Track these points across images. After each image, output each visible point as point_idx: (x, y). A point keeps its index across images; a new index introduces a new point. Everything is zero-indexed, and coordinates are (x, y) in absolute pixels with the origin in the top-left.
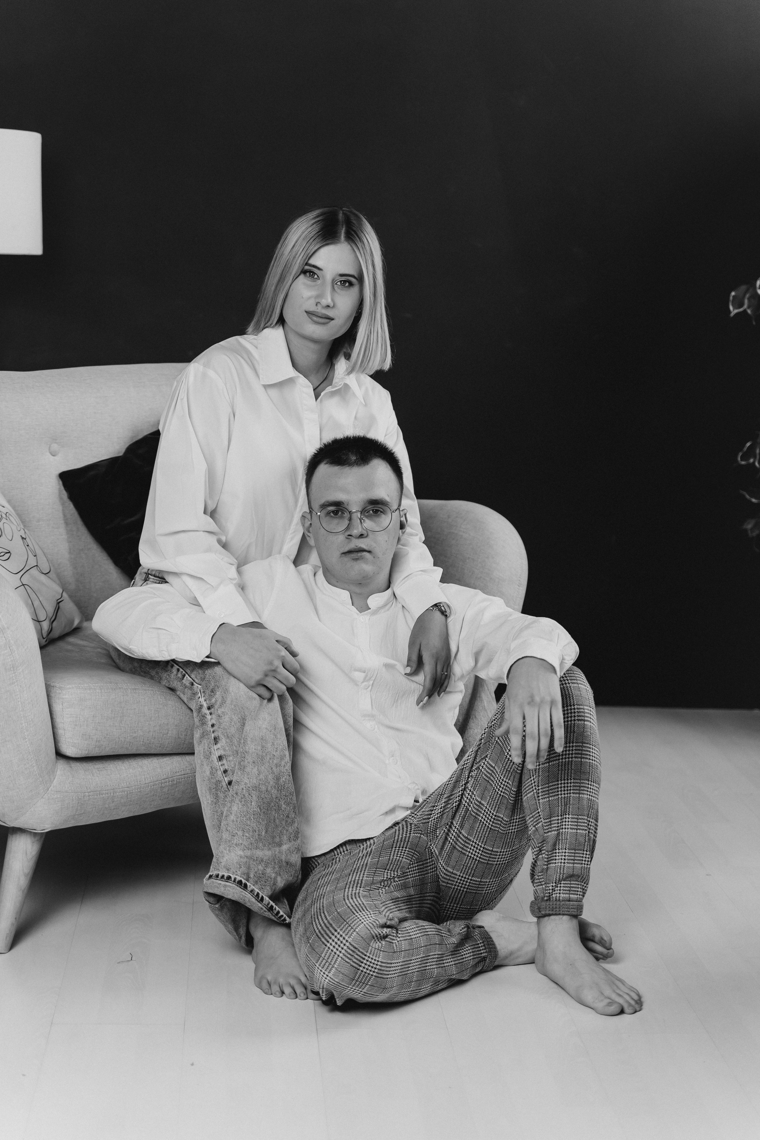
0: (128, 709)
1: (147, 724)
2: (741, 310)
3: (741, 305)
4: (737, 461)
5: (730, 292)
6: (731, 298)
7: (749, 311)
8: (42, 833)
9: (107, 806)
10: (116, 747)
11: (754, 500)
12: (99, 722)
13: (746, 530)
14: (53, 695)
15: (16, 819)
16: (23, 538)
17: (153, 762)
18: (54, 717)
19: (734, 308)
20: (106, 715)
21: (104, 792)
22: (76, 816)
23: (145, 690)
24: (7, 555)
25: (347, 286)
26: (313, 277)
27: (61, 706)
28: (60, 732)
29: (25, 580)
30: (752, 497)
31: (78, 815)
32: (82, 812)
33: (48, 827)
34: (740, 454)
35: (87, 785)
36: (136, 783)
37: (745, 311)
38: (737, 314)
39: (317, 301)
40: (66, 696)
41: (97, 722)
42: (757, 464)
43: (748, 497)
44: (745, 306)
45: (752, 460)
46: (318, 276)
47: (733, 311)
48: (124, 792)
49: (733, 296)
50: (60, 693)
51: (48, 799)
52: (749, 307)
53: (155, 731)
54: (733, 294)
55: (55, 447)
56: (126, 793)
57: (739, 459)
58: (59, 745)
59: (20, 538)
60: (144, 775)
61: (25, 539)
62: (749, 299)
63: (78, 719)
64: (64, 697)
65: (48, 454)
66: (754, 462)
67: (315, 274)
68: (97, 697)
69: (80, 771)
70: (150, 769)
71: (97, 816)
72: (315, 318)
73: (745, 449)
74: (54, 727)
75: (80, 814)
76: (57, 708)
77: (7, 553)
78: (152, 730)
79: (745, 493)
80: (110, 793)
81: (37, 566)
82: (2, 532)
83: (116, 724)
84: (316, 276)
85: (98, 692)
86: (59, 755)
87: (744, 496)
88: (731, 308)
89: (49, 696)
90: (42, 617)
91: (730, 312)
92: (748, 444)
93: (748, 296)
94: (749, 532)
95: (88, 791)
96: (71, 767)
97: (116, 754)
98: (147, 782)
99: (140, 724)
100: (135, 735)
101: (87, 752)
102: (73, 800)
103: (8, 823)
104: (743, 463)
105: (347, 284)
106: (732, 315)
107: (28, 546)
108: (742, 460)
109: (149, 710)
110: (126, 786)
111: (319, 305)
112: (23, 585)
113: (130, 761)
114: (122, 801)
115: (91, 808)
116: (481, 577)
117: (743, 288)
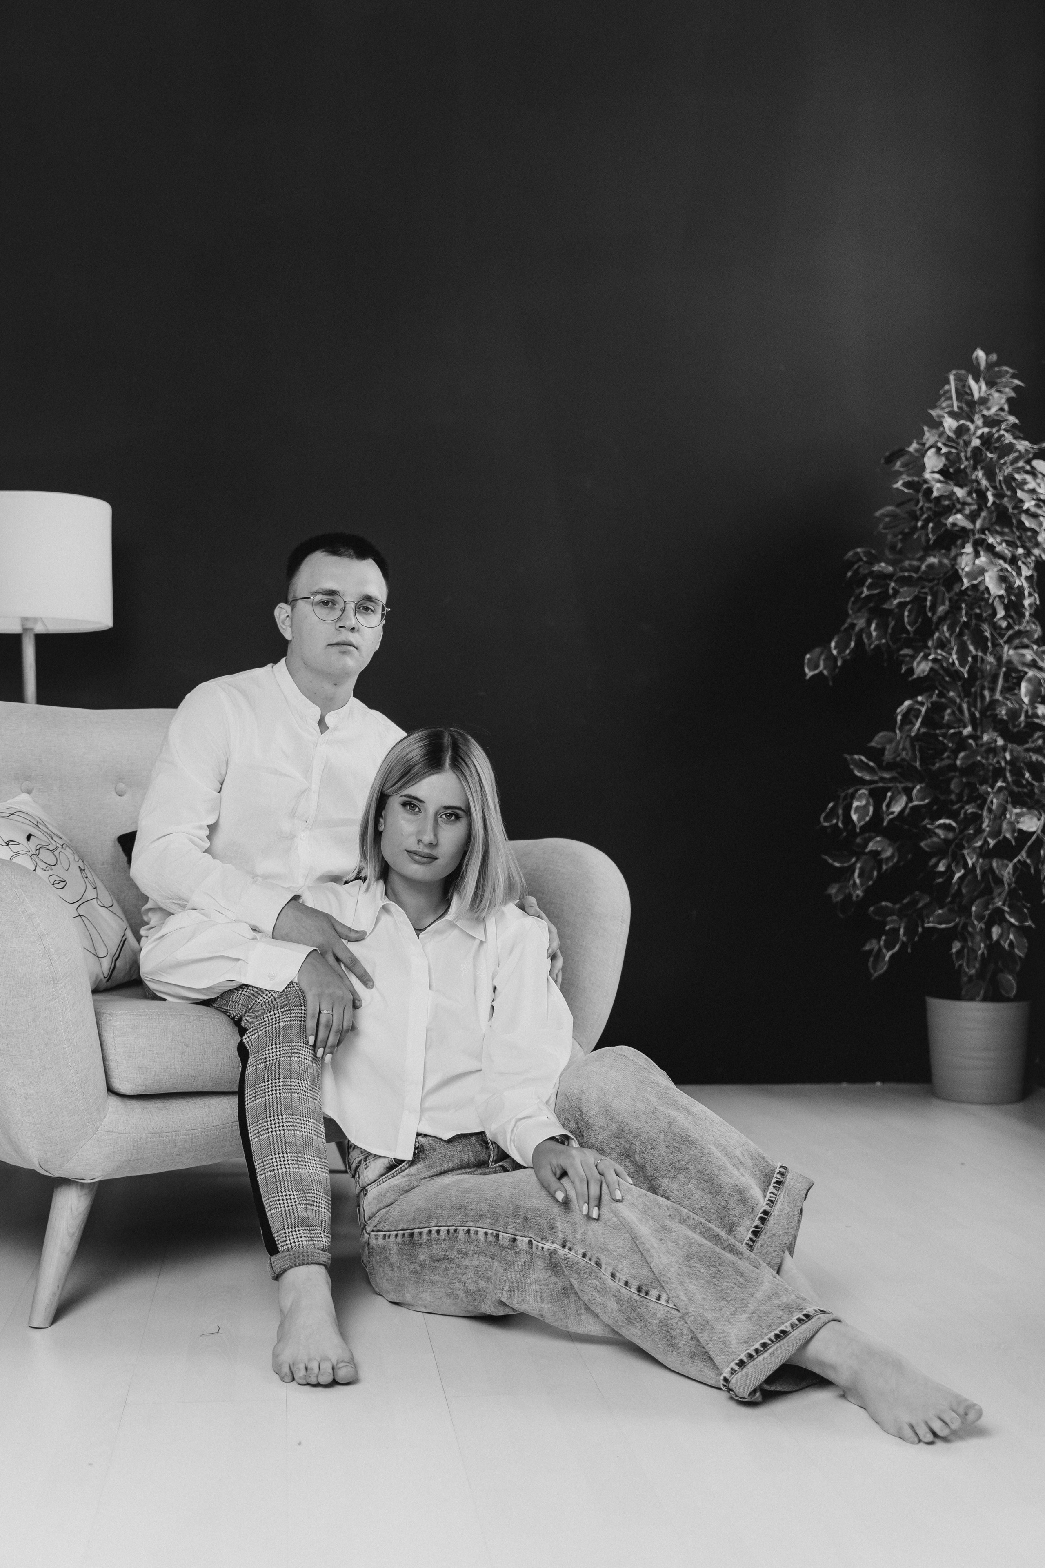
0: (190, 1038)
1: (214, 1056)
2: (817, 671)
3: (816, 667)
4: (819, 823)
5: (805, 655)
6: (806, 661)
7: (825, 672)
8: (91, 1183)
9: (168, 1151)
10: (179, 1082)
11: (837, 864)
12: (157, 1053)
13: (830, 896)
14: (102, 1022)
15: (61, 1166)
16: (81, 869)
17: (222, 1102)
18: (105, 1047)
19: (810, 670)
20: (165, 1045)
21: (165, 1134)
22: (132, 1162)
23: (211, 1018)
24: (63, 884)
25: (453, 820)
26: (414, 810)
27: (112, 1035)
28: (112, 1065)
29: (81, 911)
30: (835, 861)
31: (134, 1160)
32: (139, 1158)
33: (98, 1174)
34: (823, 815)
35: (144, 1126)
36: (203, 1125)
37: (821, 673)
38: (812, 677)
39: (418, 839)
40: (118, 1023)
41: (155, 1052)
42: (840, 825)
43: (830, 861)
44: (821, 667)
45: (834, 821)
46: (419, 809)
47: (809, 673)
48: (189, 1135)
49: (809, 659)
50: (110, 1020)
51: (98, 1141)
52: (825, 668)
53: (223, 1064)
54: (808, 656)
55: (121, 786)
56: (190, 1136)
57: (822, 820)
58: (112, 1080)
59: (78, 869)
60: (212, 1116)
61: (84, 870)
62: (825, 660)
63: (133, 1049)
64: (115, 1024)
65: (114, 793)
66: (837, 824)
67: (416, 806)
68: (154, 1024)
69: (136, 1110)
70: (219, 1110)
71: (157, 1163)
72: (417, 857)
73: (828, 810)
74: (104, 1060)
75: (137, 1160)
76: (108, 1036)
77: (62, 881)
78: (220, 1063)
79: (826, 857)
80: (172, 1136)
81: (97, 898)
82: (57, 860)
83: (178, 1056)
84: (417, 809)
85: (155, 1019)
86: (110, 1090)
87: (826, 861)
88: (807, 670)
89: (98, 1024)
90: (102, 952)
91: (805, 674)
92: (831, 805)
93: (823, 657)
94: (833, 897)
95: (146, 1132)
96: (126, 1105)
97: (178, 1091)
98: (215, 1124)
99: (206, 1056)
100: (200, 1068)
101: (144, 1088)
102: (127, 1143)
103: (52, 1172)
104: (826, 824)
105: (453, 818)
106: (808, 677)
107: (87, 877)
108: (825, 821)
109: (215, 1040)
110: (190, 1128)
111: (420, 843)
112: (80, 916)
113: (195, 1101)
114: (187, 1145)
115: (149, 1153)
116: (581, 913)
117: (817, 650)
